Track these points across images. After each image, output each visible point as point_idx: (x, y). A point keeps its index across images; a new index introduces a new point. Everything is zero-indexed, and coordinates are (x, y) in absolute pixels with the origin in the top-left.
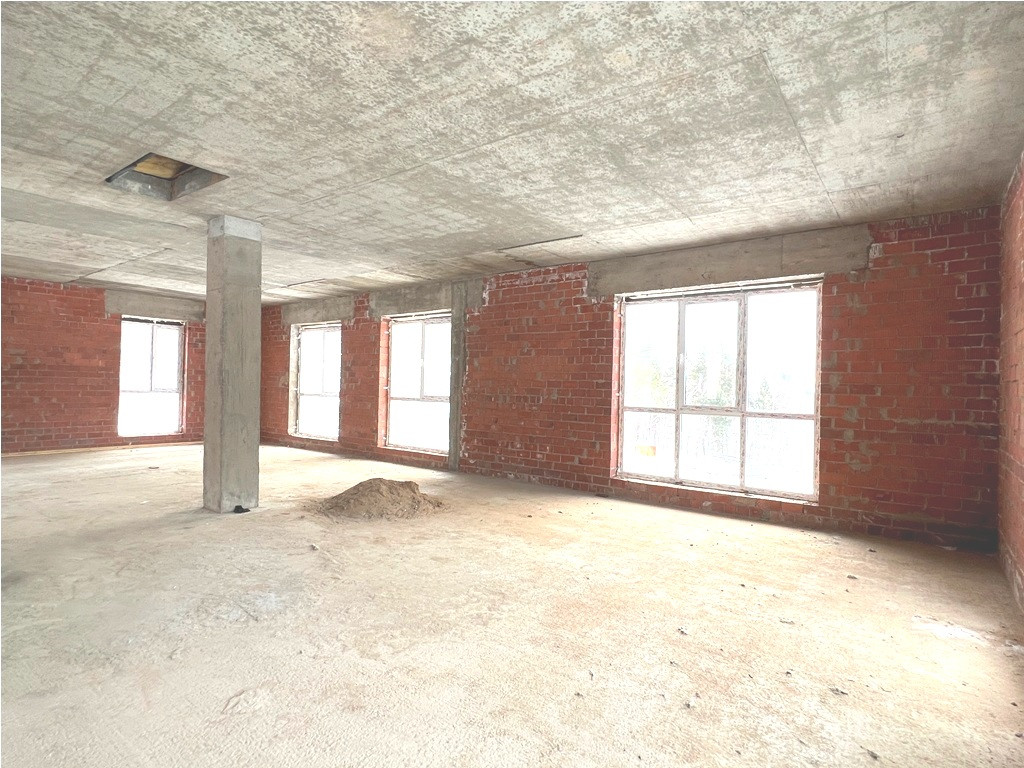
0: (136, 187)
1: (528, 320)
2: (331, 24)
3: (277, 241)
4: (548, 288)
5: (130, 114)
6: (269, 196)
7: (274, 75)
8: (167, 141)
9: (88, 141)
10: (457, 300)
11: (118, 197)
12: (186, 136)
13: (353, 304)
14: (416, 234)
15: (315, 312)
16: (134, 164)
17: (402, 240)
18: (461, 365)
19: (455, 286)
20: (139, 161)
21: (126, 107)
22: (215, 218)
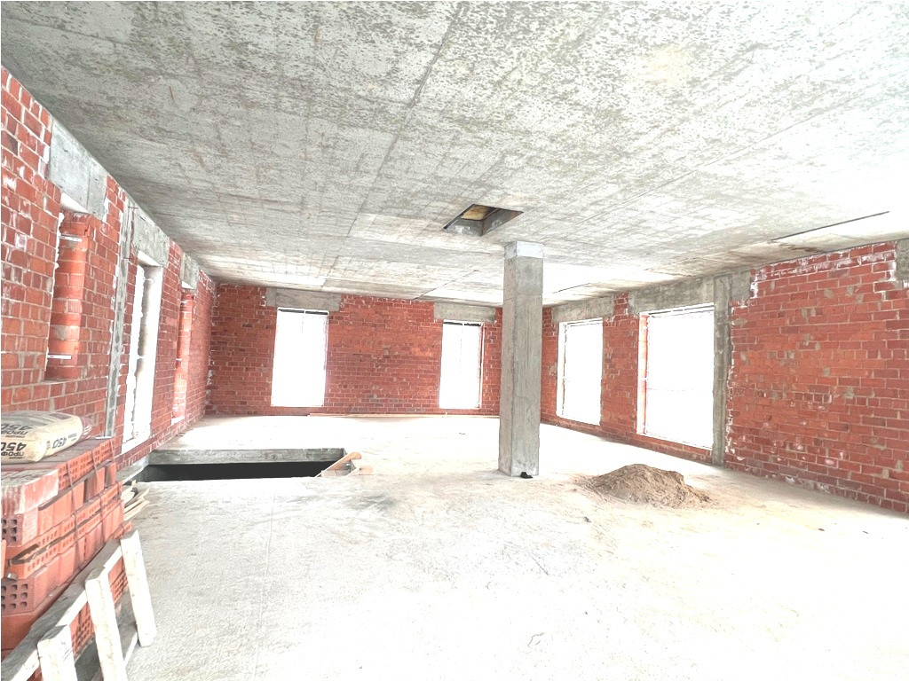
0: (460, 229)
1: (809, 311)
2: (616, 75)
3: (553, 257)
4: (838, 274)
5: (464, 181)
6: (551, 222)
7: (566, 128)
8: (485, 194)
9: (437, 204)
10: (720, 294)
11: (450, 238)
12: (497, 188)
13: (613, 303)
14: (679, 236)
15: (579, 312)
16: (462, 214)
17: (665, 243)
18: (725, 358)
19: (718, 280)
20: (465, 212)
21: (462, 175)
22: (510, 244)
